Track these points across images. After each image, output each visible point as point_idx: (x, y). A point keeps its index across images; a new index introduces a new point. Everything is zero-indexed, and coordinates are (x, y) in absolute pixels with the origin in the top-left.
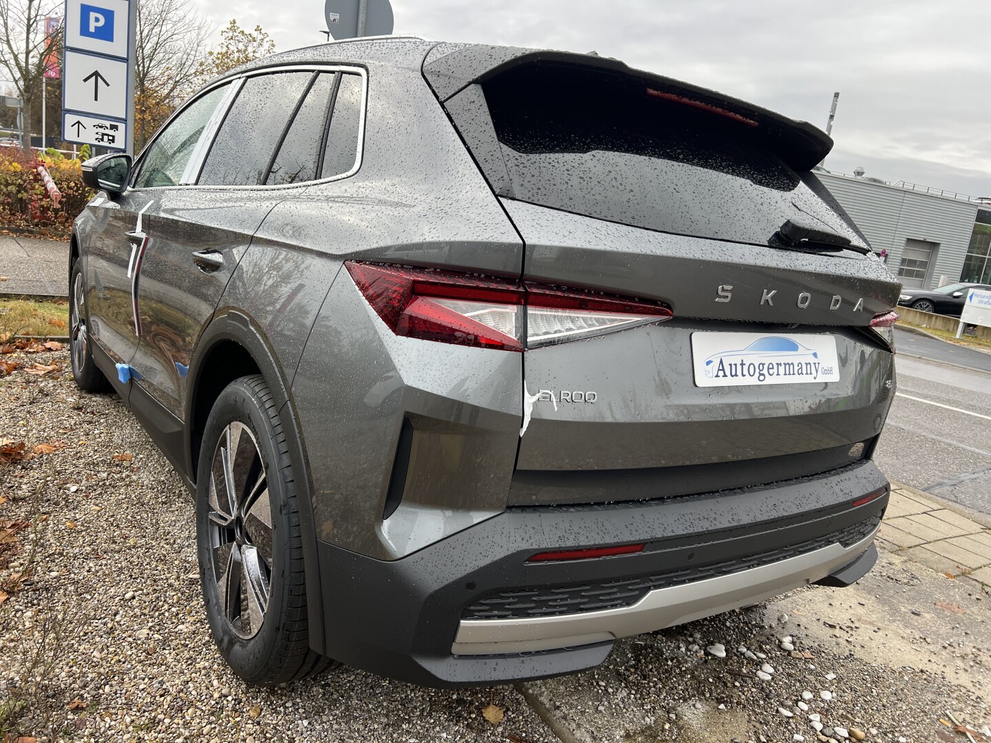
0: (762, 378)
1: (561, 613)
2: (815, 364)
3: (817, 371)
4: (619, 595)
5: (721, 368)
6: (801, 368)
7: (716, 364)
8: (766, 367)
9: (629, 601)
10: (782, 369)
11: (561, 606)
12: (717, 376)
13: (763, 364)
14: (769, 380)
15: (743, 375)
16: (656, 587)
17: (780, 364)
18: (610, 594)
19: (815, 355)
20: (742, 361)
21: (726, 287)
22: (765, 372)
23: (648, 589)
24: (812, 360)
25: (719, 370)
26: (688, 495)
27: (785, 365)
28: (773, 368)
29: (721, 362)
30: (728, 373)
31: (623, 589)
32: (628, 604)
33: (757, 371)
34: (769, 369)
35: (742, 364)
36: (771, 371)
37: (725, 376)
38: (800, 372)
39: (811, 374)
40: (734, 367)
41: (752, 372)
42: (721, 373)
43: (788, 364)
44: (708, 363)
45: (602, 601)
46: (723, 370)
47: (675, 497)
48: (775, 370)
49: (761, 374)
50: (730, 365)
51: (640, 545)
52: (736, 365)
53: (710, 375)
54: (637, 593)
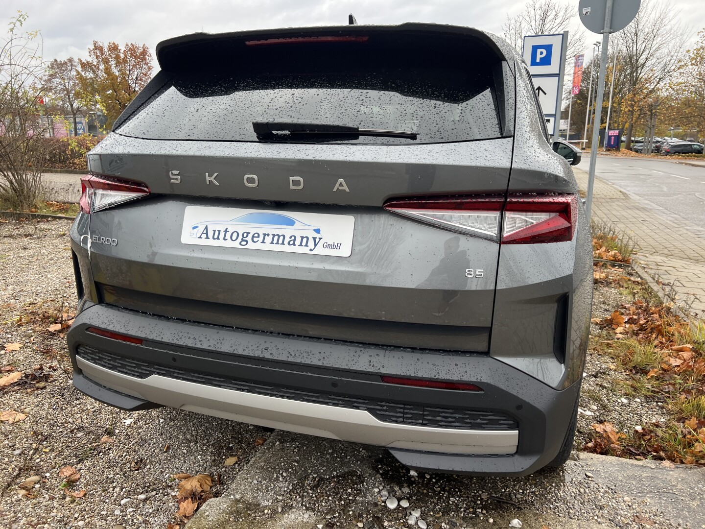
0: (244, 243)
1: (109, 368)
2: (314, 238)
3: (316, 245)
4: (136, 369)
5: (205, 232)
6: (294, 240)
7: (201, 229)
8: (250, 236)
9: (142, 376)
10: (268, 239)
11: (109, 364)
12: (200, 237)
13: (248, 233)
14: (251, 245)
15: (225, 239)
16: (158, 374)
17: (268, 235)
18: (132, 367)
19: (318, 231)
20: (227, 229)
21: (174, 172)
22: (249, 239)
23: (151, 373)
24: (312, 234)
25: (203, 233)
26: (205, 324)
27: (274, 235)
28: (258, 237)
29: (206, 228)
30: (210, 235)
31: (138, 366)
32: (141, 378)
33: (240, 237)
34: (253, 237)
35: (226, 231)
36: (255, 239)
37: (207, 238)
38: (292, 243)
39: (306, 245)
40: (217, 233)
41: (234, 237)
42: (205, 236)
43: (278, 235)
44: (194, 228)
45: (129, 370)
46: (207, 234)
47: (194, 322)
48: (261, 239)
49: (243, 240)
50: (214, 231)
51: (139, 340)
52: (219, 231)
53: (194, 236)
54: (148, 372)
